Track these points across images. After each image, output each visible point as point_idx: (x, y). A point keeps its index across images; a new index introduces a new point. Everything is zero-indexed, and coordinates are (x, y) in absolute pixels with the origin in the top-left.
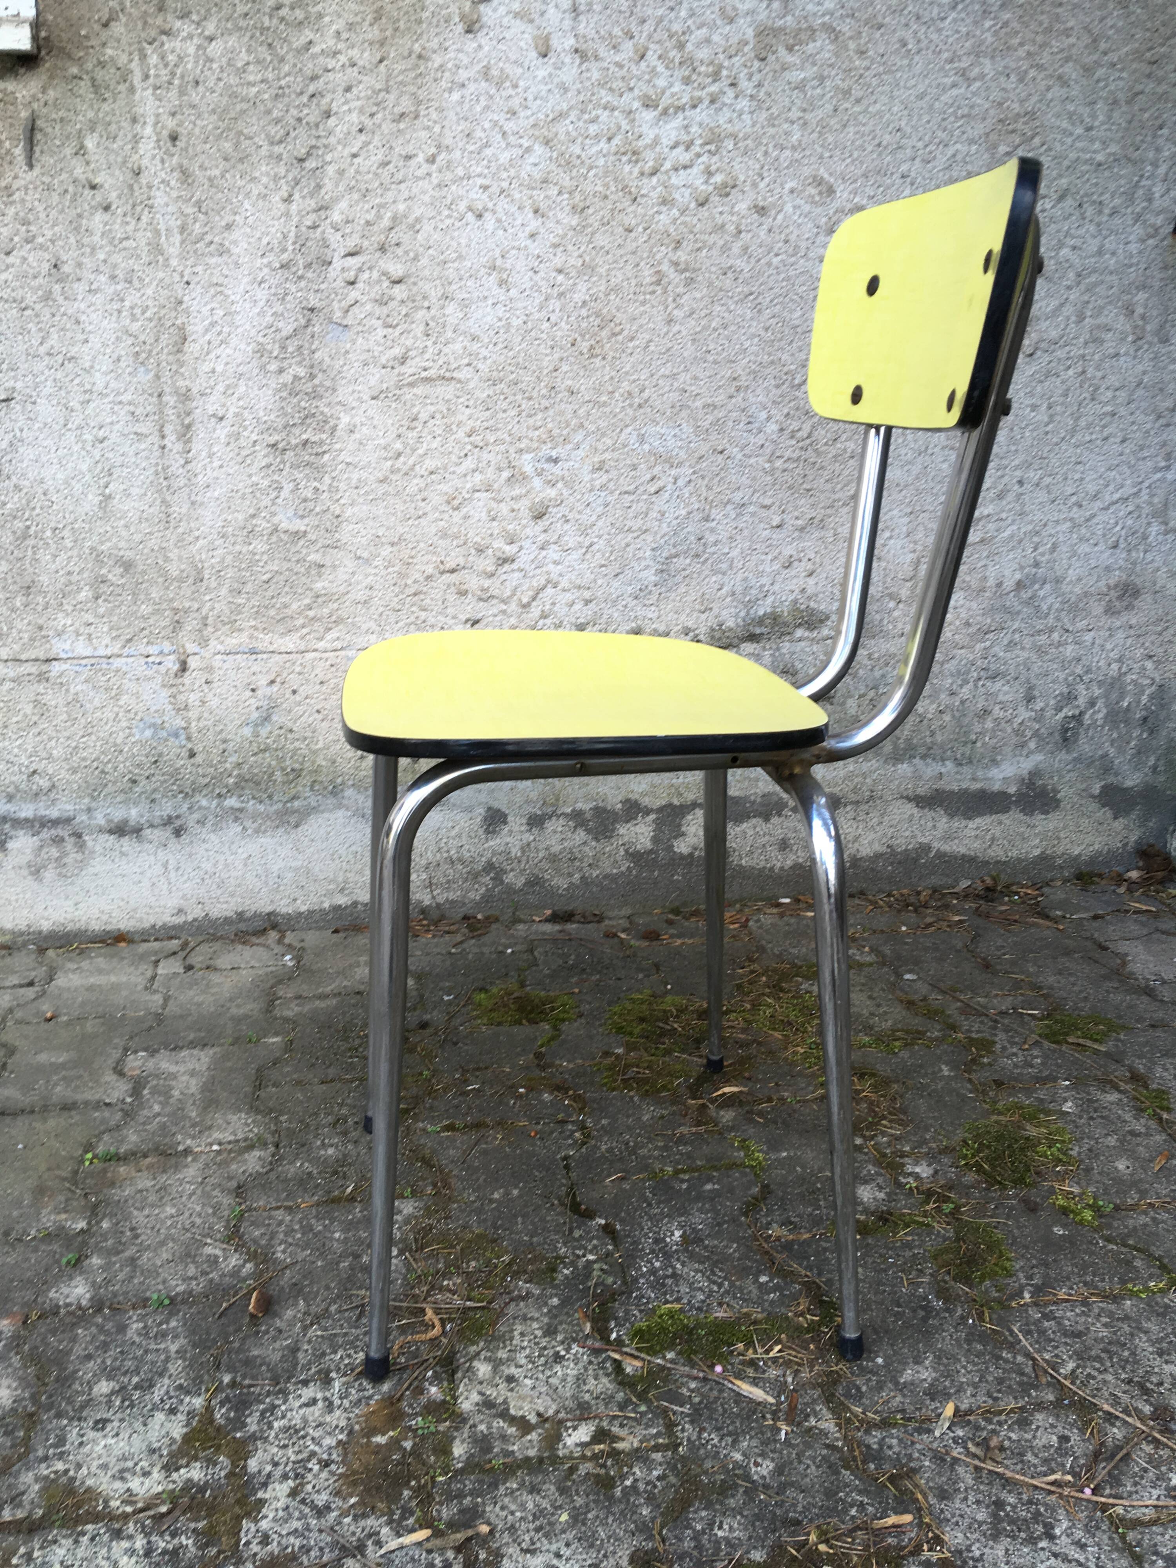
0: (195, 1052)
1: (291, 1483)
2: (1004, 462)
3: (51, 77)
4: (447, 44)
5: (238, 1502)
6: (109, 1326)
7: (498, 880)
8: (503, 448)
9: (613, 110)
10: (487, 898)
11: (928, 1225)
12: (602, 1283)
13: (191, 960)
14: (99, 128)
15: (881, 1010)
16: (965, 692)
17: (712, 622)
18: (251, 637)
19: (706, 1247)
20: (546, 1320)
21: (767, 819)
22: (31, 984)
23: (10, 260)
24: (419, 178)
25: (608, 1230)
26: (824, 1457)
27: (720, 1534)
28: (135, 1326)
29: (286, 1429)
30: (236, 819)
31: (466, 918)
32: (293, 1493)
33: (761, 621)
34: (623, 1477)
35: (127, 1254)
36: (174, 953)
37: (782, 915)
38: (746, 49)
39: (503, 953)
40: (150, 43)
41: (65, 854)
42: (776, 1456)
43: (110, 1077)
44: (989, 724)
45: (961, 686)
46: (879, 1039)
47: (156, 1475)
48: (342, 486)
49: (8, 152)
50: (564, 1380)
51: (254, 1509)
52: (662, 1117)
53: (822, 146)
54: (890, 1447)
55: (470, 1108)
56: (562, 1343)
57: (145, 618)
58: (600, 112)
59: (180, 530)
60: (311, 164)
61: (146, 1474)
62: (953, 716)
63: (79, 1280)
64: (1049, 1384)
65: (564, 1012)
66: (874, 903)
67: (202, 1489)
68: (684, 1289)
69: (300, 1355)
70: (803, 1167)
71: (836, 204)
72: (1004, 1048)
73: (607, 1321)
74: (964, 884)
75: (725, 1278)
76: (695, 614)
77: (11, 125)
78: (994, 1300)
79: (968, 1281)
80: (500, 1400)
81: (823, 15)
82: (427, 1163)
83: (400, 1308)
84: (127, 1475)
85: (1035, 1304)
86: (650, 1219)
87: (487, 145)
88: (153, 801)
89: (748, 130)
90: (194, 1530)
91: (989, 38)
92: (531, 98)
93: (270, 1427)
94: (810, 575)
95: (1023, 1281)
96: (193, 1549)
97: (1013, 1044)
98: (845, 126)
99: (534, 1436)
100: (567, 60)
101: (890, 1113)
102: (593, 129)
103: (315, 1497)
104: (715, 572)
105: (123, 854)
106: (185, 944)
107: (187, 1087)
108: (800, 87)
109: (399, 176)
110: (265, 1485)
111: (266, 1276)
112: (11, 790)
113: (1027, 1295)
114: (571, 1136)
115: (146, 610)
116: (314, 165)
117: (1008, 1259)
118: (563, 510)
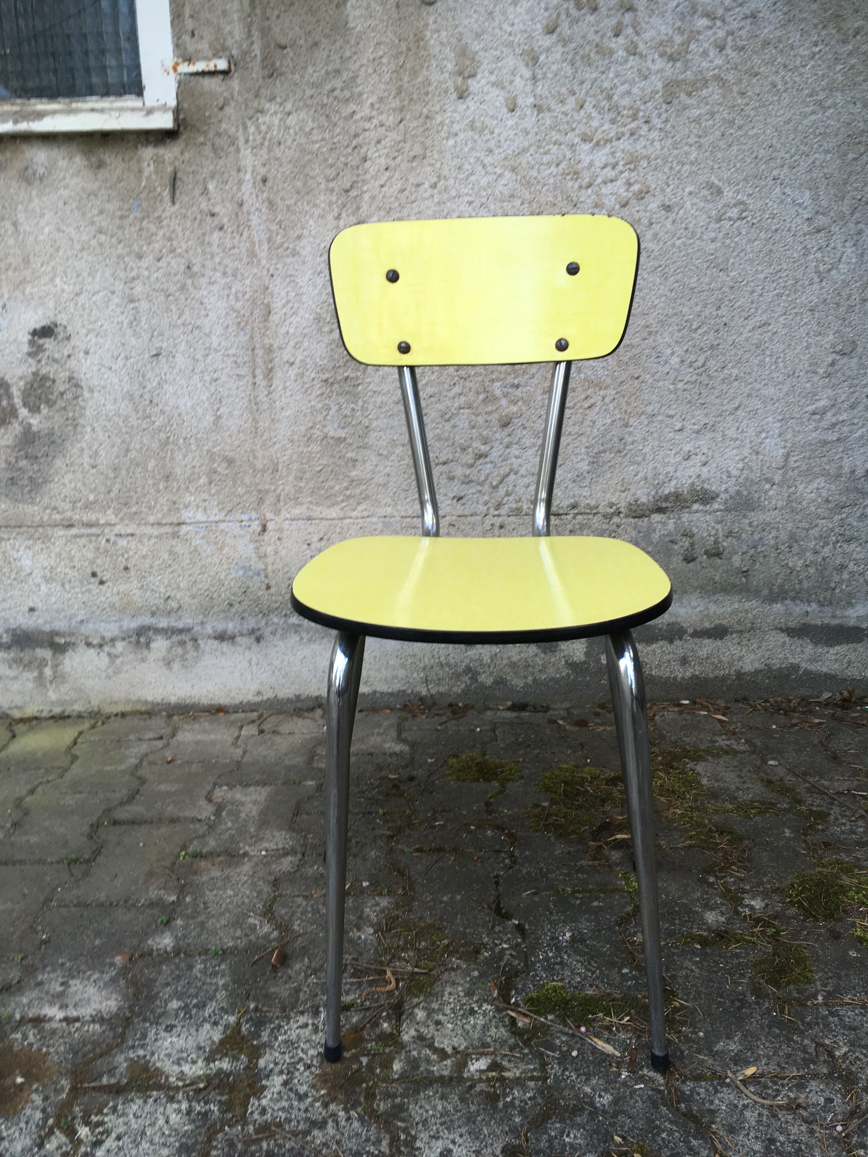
0: (259, 788)
1: (284, 1077)
2: (856, 382)
3: (187, 144)
4: (446, 107)
5: (249, 1085)
6: (183, 965)
7: (474, 679)
8: (480, 378)
9: (560, 145)
10: (466, 692)
11: (754, 943)
12: (511, 964)
13: (264, 727)
14: (217, 177)
15: (746, 786)
16: (826, 551)
17: (630, 499)
18: (308, 509)
19: (587, 946)
20: (468, 985)
21: (671, 642)
22: (161, 738)
23: (160, 264)
24: (426, 199)
25: (520, 928)
26: (649, 1097)
27: (567, 1140)
28: (198, 967)
29: (286, 1042)
30: (296, 632)
31: (450, 705)
32: (285, 1084)
33: (666, 498)
34: (506, 1095)
35: (199, 919)
36: (253, 721)
37: (681, 713)
38: (657, 97)
39: (474, 731)
40: (250, 119)
41: (186, 652)
42: (615, 1092)
43: (203, 802)
44: (845, 576)
45: (823, 547)
46: (739, 808)
47: (200, 1063)
48: (370, 407)
49: (159, 194)
50: (474, 1027)
51: (258, 1091)
52: (569, 853)
53: (713, 161)
54: (698, 1094)
55: (435, 838)
56: (477, 1002)
57: (240, 496)
58: (551, 146)
59: (264, 438)
60: (353, 193)
61: (194, 1062)
62: (817, 569)
63: (168, 934)
64: (825, 1061)
65: (510, 774)
66: (754, 708)
67: (228, 1075)
68: (567, 973)
69: (301, 995)
70: (667, 895)
71: (723, 201)
72: (836, 819)
73: (510, 990)
74: (826, 695)
75: (598, 968)
76: (617, 494)
77: (162, 177)
78: (795, 999)
79: (776, 984)
80: (429, 1036)
81: (714, 69)
82: (401, 873)
83: (370, 969)
84: (182, 1062)
85: (826, 1004)
86: (550, 923)
87: (472, 174)
88: (243, 618)
89: (658, 152)
90: (219, 1101)
91: (840, 77)
92: (503, 140)
93: (276, 1039)
94: (705, 464)
95: (819, 987)
96: (217, 1113)
97: (844, 816)
98: (730, 146)
99: (448, 1062)
100: (528, 112)
101: (739, 861)
102: (546, 159)
103: (299, 1087)
104: (632, 463)
105: (223, 653)
106: (260, 716)
107: (250, 812)
108: (697, 120)
109: (413, 198)
110: (268, 1077)
111: (285, 940)
112: (154, 609)
113: (820, 998)
114: (503, 861)
115: (240, 490)
116: (355, 194)
117: (810, 971)
118: (522, 421)
